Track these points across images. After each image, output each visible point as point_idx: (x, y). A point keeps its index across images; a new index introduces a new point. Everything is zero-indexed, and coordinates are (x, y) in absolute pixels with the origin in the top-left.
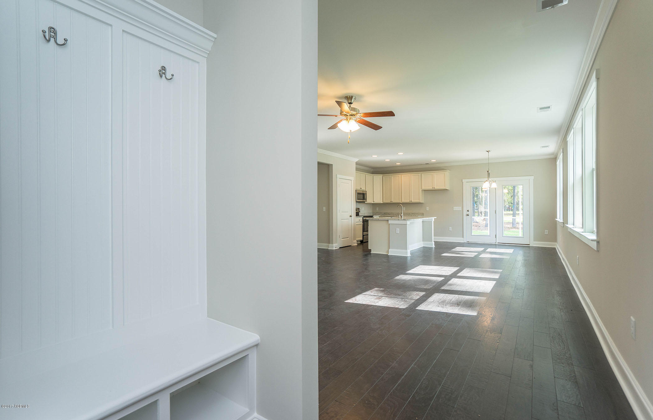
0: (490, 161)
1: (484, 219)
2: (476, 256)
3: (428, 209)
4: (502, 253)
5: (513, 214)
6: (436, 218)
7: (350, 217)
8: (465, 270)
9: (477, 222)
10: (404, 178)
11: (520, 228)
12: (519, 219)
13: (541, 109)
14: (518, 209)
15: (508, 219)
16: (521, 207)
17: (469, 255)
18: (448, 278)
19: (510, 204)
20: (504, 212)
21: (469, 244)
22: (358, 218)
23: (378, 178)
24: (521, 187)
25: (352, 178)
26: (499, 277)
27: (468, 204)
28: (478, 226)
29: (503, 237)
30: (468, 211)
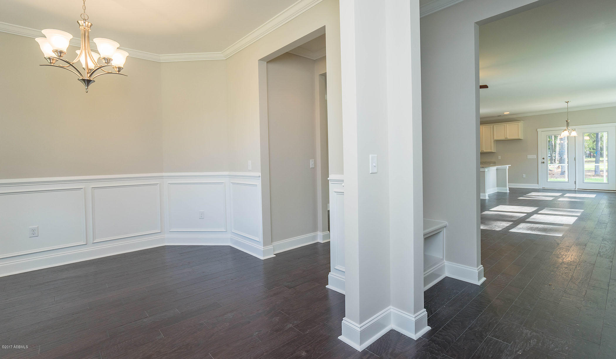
0: (569, 110)
1: (559, 166)
2: (553, 200)
3: (500, 157)
4: (583, 197)
5: (595, 161)
6: (510, 165)
8: (545, 209)
9: (552, 170)
11: (605, 176)
12: (603, 166)
14: (602, 155)
15: (590, 166)
16: (605, 153)
19: (592, 150)
20: (585, 159)
21: (544, 190)
24: (605, 135)
26: (581, 215)
27: (543, 152)
28: (552, 174)
29: (583, 183)
30: (543, 159)
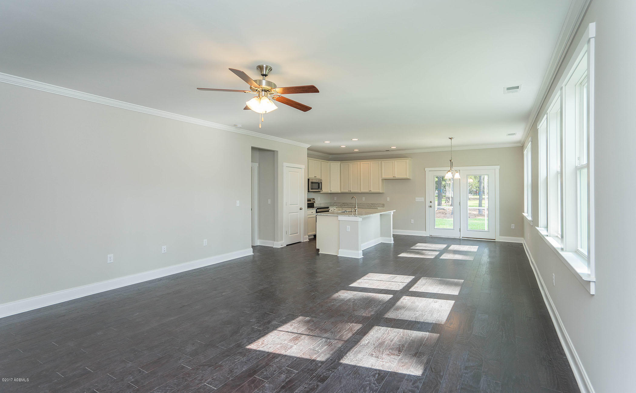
2: (437, 257)
3: (388, 199)
4: (466, 252)
5: (479, 198)
6: (395, 211)
7: (300, 209)
8: (420, 280)
9: (443, 209)
10: (363, 166)
11: (486, 215)
12: (485, 204)
13: (509, 89)
14: (484, 194)
16: (486, 191)
17: (429, 255)
18: (397, 295)
19: (477, 189)
21: (432, 239)
22: (310, 211)
23: (335, 166)
24: (486, 178)
25: (303, 167)
26: (459, 293)
27: (431, 192)
28: (445, 213)
29: (467, 230)
30: (431, 202)
